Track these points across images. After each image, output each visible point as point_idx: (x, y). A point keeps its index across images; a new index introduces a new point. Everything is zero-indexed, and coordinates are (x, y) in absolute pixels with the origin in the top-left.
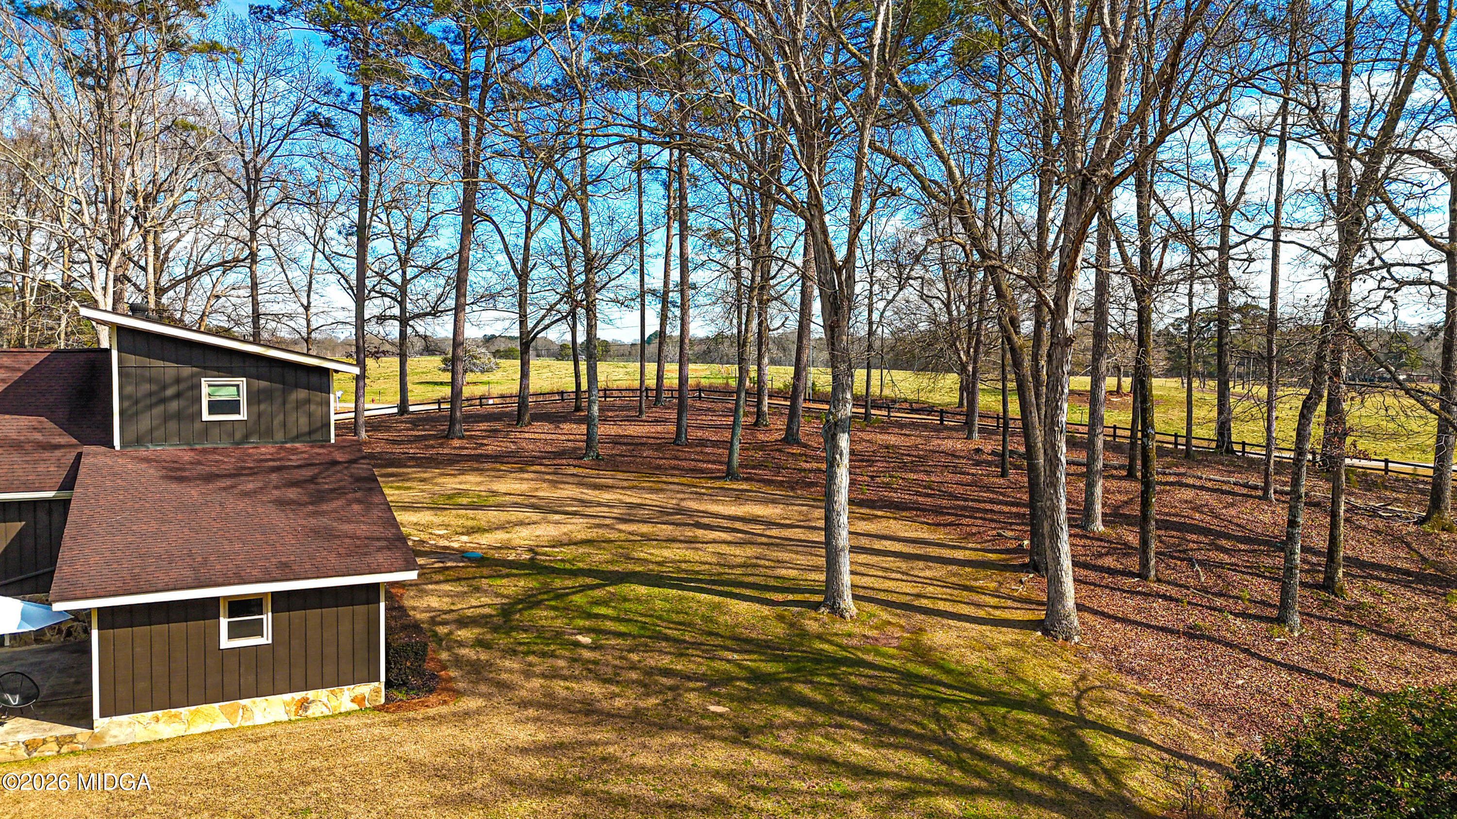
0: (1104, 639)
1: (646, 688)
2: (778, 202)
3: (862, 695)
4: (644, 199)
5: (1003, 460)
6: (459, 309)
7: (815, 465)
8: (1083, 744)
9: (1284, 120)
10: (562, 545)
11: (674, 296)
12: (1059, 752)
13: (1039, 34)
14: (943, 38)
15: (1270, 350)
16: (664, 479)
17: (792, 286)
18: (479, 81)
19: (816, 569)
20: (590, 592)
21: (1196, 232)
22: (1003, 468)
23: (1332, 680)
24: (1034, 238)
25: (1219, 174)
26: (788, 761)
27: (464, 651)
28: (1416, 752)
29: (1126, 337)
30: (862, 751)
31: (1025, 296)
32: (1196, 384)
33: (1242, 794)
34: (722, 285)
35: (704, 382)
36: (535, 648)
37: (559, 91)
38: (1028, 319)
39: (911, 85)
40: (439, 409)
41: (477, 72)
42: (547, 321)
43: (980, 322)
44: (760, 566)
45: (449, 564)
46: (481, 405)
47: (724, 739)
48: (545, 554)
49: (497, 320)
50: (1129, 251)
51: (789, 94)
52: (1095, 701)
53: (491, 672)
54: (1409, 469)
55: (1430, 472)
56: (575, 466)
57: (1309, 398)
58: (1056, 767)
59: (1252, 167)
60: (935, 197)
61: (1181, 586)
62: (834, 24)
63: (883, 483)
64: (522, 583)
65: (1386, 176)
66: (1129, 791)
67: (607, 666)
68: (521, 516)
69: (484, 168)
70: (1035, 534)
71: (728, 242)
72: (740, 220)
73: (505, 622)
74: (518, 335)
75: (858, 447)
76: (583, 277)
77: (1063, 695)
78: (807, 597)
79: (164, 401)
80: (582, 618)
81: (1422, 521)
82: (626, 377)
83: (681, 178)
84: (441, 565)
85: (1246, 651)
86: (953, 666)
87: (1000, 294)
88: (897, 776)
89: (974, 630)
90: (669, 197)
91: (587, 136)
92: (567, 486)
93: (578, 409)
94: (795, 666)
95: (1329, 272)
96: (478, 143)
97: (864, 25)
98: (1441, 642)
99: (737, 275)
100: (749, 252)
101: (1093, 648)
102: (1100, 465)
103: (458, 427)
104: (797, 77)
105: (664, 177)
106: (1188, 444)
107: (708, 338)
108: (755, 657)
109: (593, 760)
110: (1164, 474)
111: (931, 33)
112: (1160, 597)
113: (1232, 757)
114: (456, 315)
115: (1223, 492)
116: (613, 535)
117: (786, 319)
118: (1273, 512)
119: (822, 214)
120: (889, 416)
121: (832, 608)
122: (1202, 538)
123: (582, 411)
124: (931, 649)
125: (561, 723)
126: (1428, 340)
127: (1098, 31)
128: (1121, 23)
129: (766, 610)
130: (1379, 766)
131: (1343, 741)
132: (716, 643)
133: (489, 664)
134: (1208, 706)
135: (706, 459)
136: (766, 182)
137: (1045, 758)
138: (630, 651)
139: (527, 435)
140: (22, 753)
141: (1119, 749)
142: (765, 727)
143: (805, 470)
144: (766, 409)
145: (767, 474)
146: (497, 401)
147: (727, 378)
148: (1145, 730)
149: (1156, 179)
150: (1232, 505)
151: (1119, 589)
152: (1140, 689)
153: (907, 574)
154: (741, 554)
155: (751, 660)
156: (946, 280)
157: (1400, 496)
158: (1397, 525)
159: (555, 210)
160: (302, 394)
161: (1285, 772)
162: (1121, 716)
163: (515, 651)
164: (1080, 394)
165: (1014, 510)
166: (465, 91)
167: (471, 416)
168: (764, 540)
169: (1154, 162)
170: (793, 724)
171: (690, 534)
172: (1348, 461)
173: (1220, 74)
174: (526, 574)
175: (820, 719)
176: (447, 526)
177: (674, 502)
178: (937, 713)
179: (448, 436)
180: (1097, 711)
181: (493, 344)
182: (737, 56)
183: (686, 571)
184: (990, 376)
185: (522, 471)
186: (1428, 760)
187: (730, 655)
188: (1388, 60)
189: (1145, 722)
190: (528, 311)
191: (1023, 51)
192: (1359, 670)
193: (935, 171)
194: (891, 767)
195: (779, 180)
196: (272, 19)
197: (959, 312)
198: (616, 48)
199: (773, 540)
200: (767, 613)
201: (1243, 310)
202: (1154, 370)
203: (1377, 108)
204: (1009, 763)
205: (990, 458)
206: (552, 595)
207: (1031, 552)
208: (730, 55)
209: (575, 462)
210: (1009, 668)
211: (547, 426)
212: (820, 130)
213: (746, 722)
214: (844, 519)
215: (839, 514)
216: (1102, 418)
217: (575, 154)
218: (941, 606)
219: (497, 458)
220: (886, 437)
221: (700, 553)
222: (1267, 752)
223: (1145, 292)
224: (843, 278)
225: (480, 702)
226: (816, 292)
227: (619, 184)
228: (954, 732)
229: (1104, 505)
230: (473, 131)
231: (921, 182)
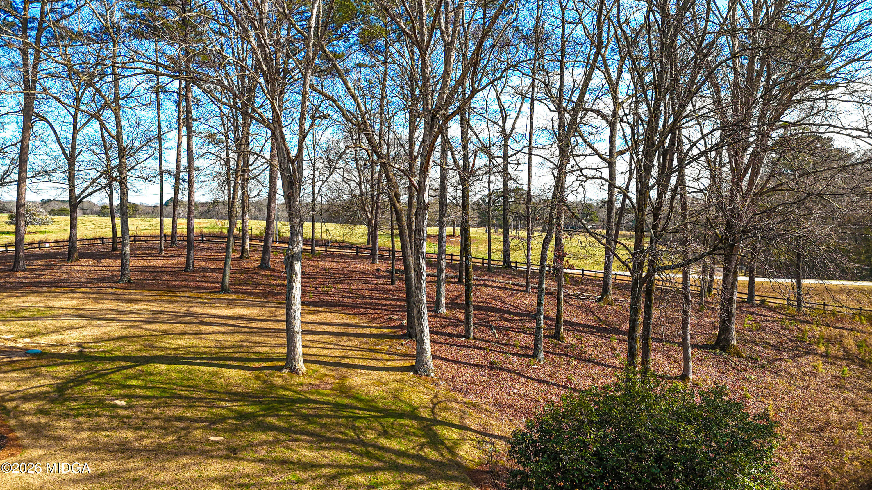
0: (447, 374)
1: (165, 431)
2: (252, 118)
3: (309, 420)
4: (161, 111)
5: (392, 275)
6: (21, 181)
7: (280, 282)
8: (436, 434)
9: (533, 90)
10: (103, 341)
11: (184, 175)
12: (423, 440)
13: (407, 30)
14: (353, 27)
15: (528, 212)
16: (178, 294)
17: (264, 171)
18: (36, 24)
19: (281, 346)
20: (124, 371)
21: (491, 148)
22: (392, 280)
23: (559, 386)
24: (407, 148)
25: (502, 117)
26: (262, 465)
27: (28, 418)
28: (596, 419)
29: (457, 205)
30: (309, 454)
31: (403, 181)
32: (493, 230)
33: (515, 451)
34: (217, 168)
35: (206, 231)
36: (83, 411)
37: (97, 36)
38: (405, 194)
39: (334, 53)
40: (6, 251)
41: (34, 19)
42: (90, 190)
43: (378, 195)
44: (244, 346)
45: (15, 359)
46: (40, 248)
47: (220, 457)
48: (90, 348)
49: (52, 189)
50: (457, 157)
51: (259, 52)
52: (442, 409)
53: (49, 430)
54: (593, 274)
55: (602, 275)
56: (113, 288)
57: (546, 237)
58: (421, 449)
59: (518, 114)
60: (350, 121)
61: (486, 341)
62: (287, 12)
63: (323, 291)
64: (73, 368)
65: (580, 122)
66: (460, 458)
67: (137, 419)
68: (72, 323)
69: (40, 84)
70: (410, 317)
71: (220, 141)
72: (228, 128)
73: (60, 396)
74: (68, 199)
75: (308, 270)
76: (117, 161)
77: (425, 407)
78: (275, 363)
80: (118, 389)
81: (599, 300)
82: (150, 228)
83: (187, 99)
84: (9, 360)
85: (518, 374)
86: (364, 397)
87: (388, 179)
88: (330, 466)
89: (375, 374)
90: (179, 111)
91: (119, 67)
92: (107, 301)
93: (115, 249)
94: (267, 407)
95: (554, 171)
96: (35, 66)
97: (306, 14)
98: (608, 363)
99: (227, 162)
100: (235, 148)
101: (441, 379)
102: (444, 276)
103: (21, 263)
104: (263, 42)
105: (176, 98)
106: (489, 263)
107: (208, 202)
108: (241, 403)
109: (127, 482)
110: (477, 280)
111: (345, 24)
112: (475, 347)
113: (511, 432)
114: (19, 185)
115: (507, 289)
116: (141, 332)
117: (260, 191)
118: (531, 299)
119: (281, 127)
120: (326, 251)
121: (291, 369)
122: (496, 314)
123: (118, 250)
124: (350, 388)
125: (102, 460)
126: (601, 207)
127: (439, 32)
128: (451, 29)
129: (248, 374)
130: (580, 428)
131: (563, 417)
132: (215, 397)
133: (48, 425)
134: (499, 406)
135: (207, 280)
136: (244, 105)
137: (415, 444)
138: (154, 407)
139: (75, 268)
141: (453, 434)
142: (247, 446)
143: (273, 285)
144: (247, 247)
145: (249, 289)
146: (52, 244)
147: (221, 228)
148: (468, 422)
149: (471, 117)
150: (511, 295)
151: (454, 345)
152: (465, 400)
153: (337, 345)
154: (231, 339)
155: (238, 406)
156: (358, 170)
157: (589, 288)
158: (587, 303)
159: (96, 116)
161: (536, 436)
162: (456, 416)
163: (68, 415)
164: (434, 237)
165: (398, 303)
166: (25, 30)
167: (32, 255)
168: (247, 330)
169: (469, 108)
170: (266, 442)
171: (197, 329)
172: (565, 270)
173: (502, 62)
174: (76, 362)
175: (283, 437)
176: (13, 333)
177: (185, 309)
178: (354, 425)
179: (14, 269)
180: (443, 414)
181: (49, 205)
182: (224, 25)
183: (193, 353)
184: (385, 227)
185: (72, 292)
186: (601, 423)
187: (224, 404)
188: (581, 62)
189: (468, 418)
190: (76, 183)
191: (399, 39)
192: (571, 379)
193: (349, 105)
194: (327, 461)
195: (253, 104)
197: (366, 189)
198: (139, 11)
199: (253, 330)
200: (248, 375)
201: (516, 190)
202: (471, 223)
203: (576, 86)
204: (395, 450)
205: (385, 274)
206: (96, 375)
207: (407, 327)
208: (219, 24)
209: (114, 285)
210: (396, 395)
211: (91, 261)
212: (279, 75)
213: (234, 445)
214: (298, 314)
215: (295, 311)
216: (445, 250)
217: (110, 78)
218: (357, 362)
219: (53, 284)
220: (324, 263)
221: (203, 341)
222: (527, 427)
223: (465, 180)
224: (296, 166)
225: (41, 452)
226: (279, 175)
227: (144, 100)
228: (364, 436)
229: (446, 298)
230: (31, 58)
231: (342, 111)
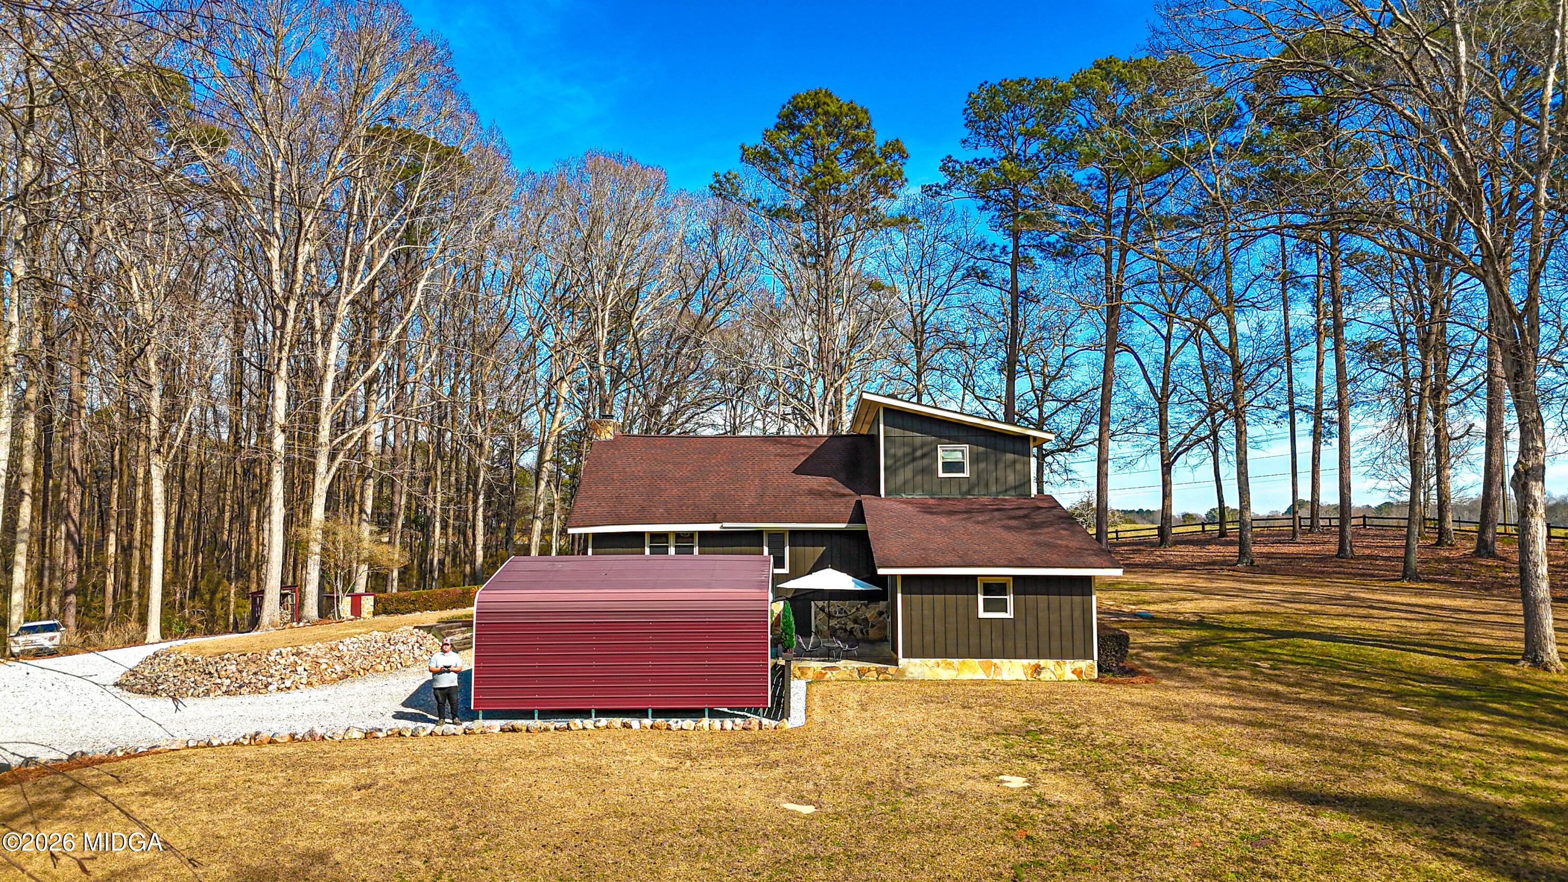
4: (1290, 313)
7: (1515, 574)
18: (1122, 218)
19: (1514, 640)
20: (1263, 641)
26: (1481, 739)
27: (1154, 662)
30: (1563, 743)
36: (1218, 665)
41: (1119, 210)
42: (1188, 443)
44: (1447, 635)
45: (1124, 619)
48: (1212, 618)
53: (1181, 672)
56: (1228, 571)
64: (1194, 633)
67: (1289, 678)
68: (1184, 596)
73: (1185, 651)
78: (1503, 656)
79: (914, 460)
80: (1258, 654)
84: (1117, 619)
90: (1318, 313)
92: (1224, 581)
93: (1223, 534)
94: (1490, 694)
96: (1121, 274)
108: (1444, 686)
109: (1285, 718)
116: (1278, 609)
121: (1535, 663)
123: (1228, 536)
125: (1250, 699)
129: (1454, 662)
132: (1400, 676)
133: (1179, 669)
135: (1377, 568)
138: (1310, 673)
139: (1172, 553)
140: (856, 675)
142: (1456, 721)
143: (1503, 577)
144: (1449, 526)
145: (1453, 579)
154: (1424, 627)
155: (1440, 688)
160: (1010, 456)
163: (1199, 665)
166: (1108, 229)
168: (1452, 620)
170: (1487, 722)
171: (1365, 612)
174: (1197, 629)
175: (1518, 723)
177: (1343, 593)
183: (1363, 634)
185: (1175, 572)
187: (1416, 683)
196: (939, 194)
199: (1463, 621)
200: (1456, 663)
206: (1225, 640)
209: (1227, 568)
211: (1191, 548)
215: (1536, 565)
219: (1147, 566)
221: (1377, 624)
224: (1526, 326)
225: (1177, 685)
230: (1115, 264)
